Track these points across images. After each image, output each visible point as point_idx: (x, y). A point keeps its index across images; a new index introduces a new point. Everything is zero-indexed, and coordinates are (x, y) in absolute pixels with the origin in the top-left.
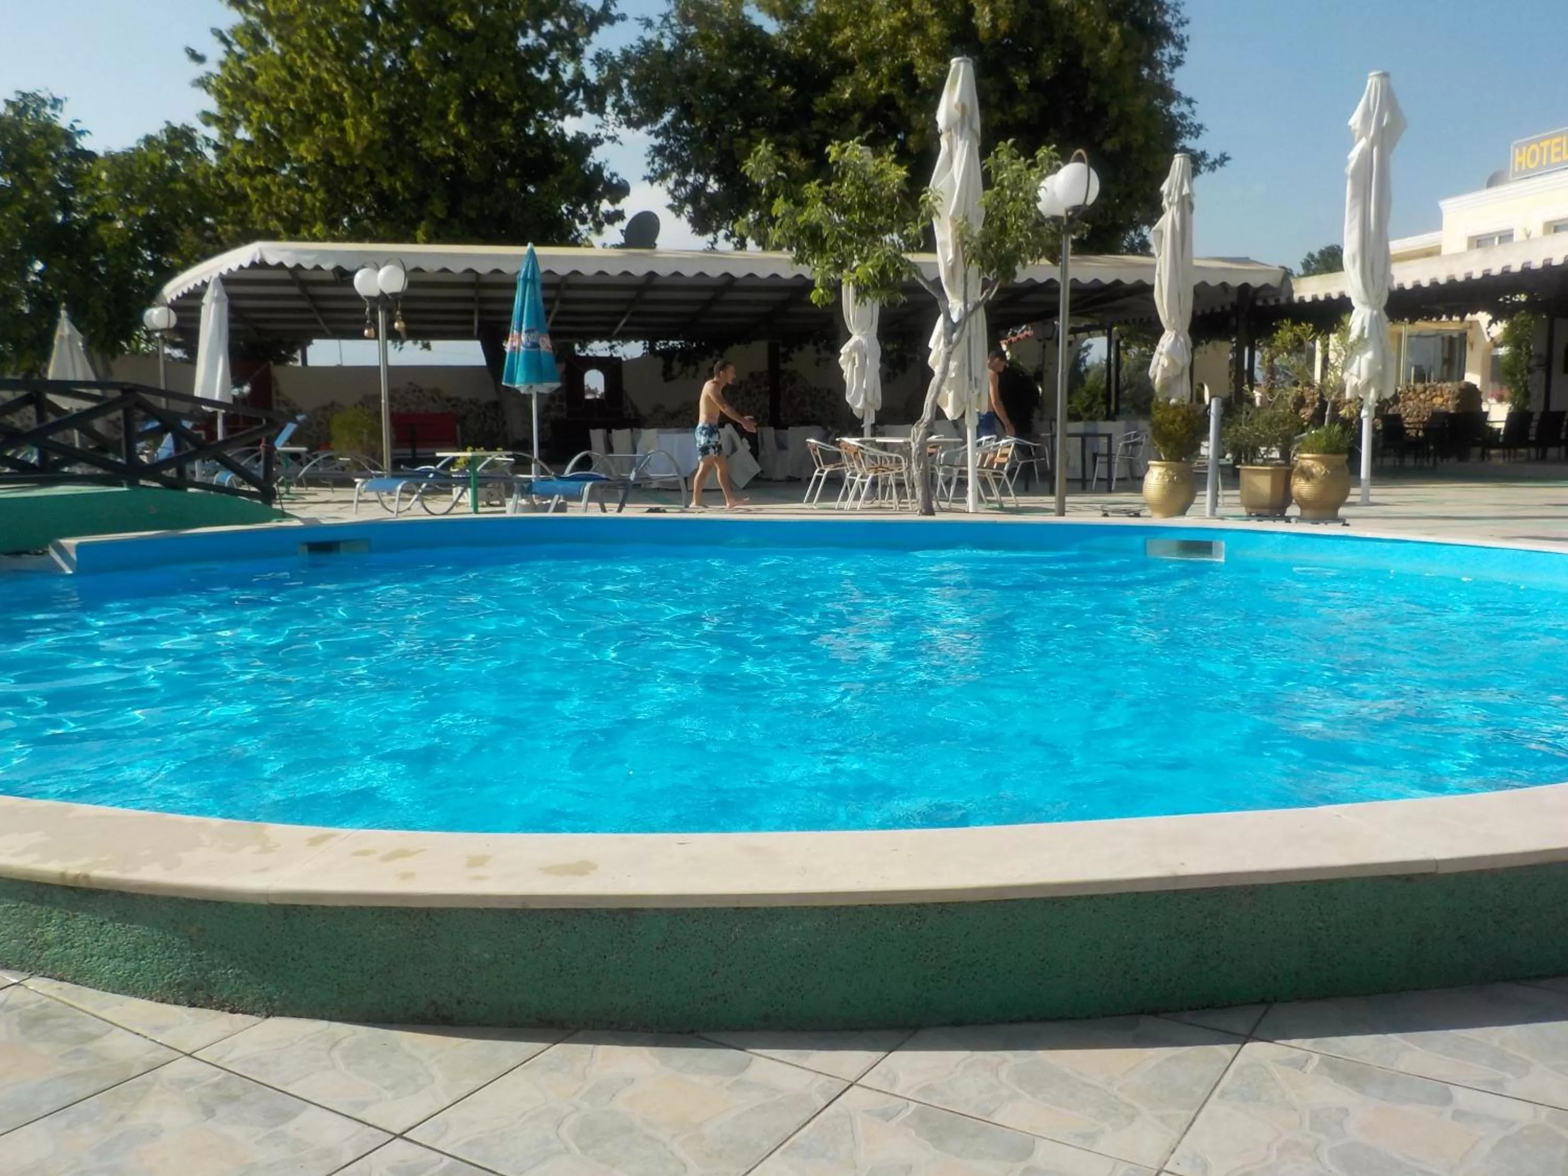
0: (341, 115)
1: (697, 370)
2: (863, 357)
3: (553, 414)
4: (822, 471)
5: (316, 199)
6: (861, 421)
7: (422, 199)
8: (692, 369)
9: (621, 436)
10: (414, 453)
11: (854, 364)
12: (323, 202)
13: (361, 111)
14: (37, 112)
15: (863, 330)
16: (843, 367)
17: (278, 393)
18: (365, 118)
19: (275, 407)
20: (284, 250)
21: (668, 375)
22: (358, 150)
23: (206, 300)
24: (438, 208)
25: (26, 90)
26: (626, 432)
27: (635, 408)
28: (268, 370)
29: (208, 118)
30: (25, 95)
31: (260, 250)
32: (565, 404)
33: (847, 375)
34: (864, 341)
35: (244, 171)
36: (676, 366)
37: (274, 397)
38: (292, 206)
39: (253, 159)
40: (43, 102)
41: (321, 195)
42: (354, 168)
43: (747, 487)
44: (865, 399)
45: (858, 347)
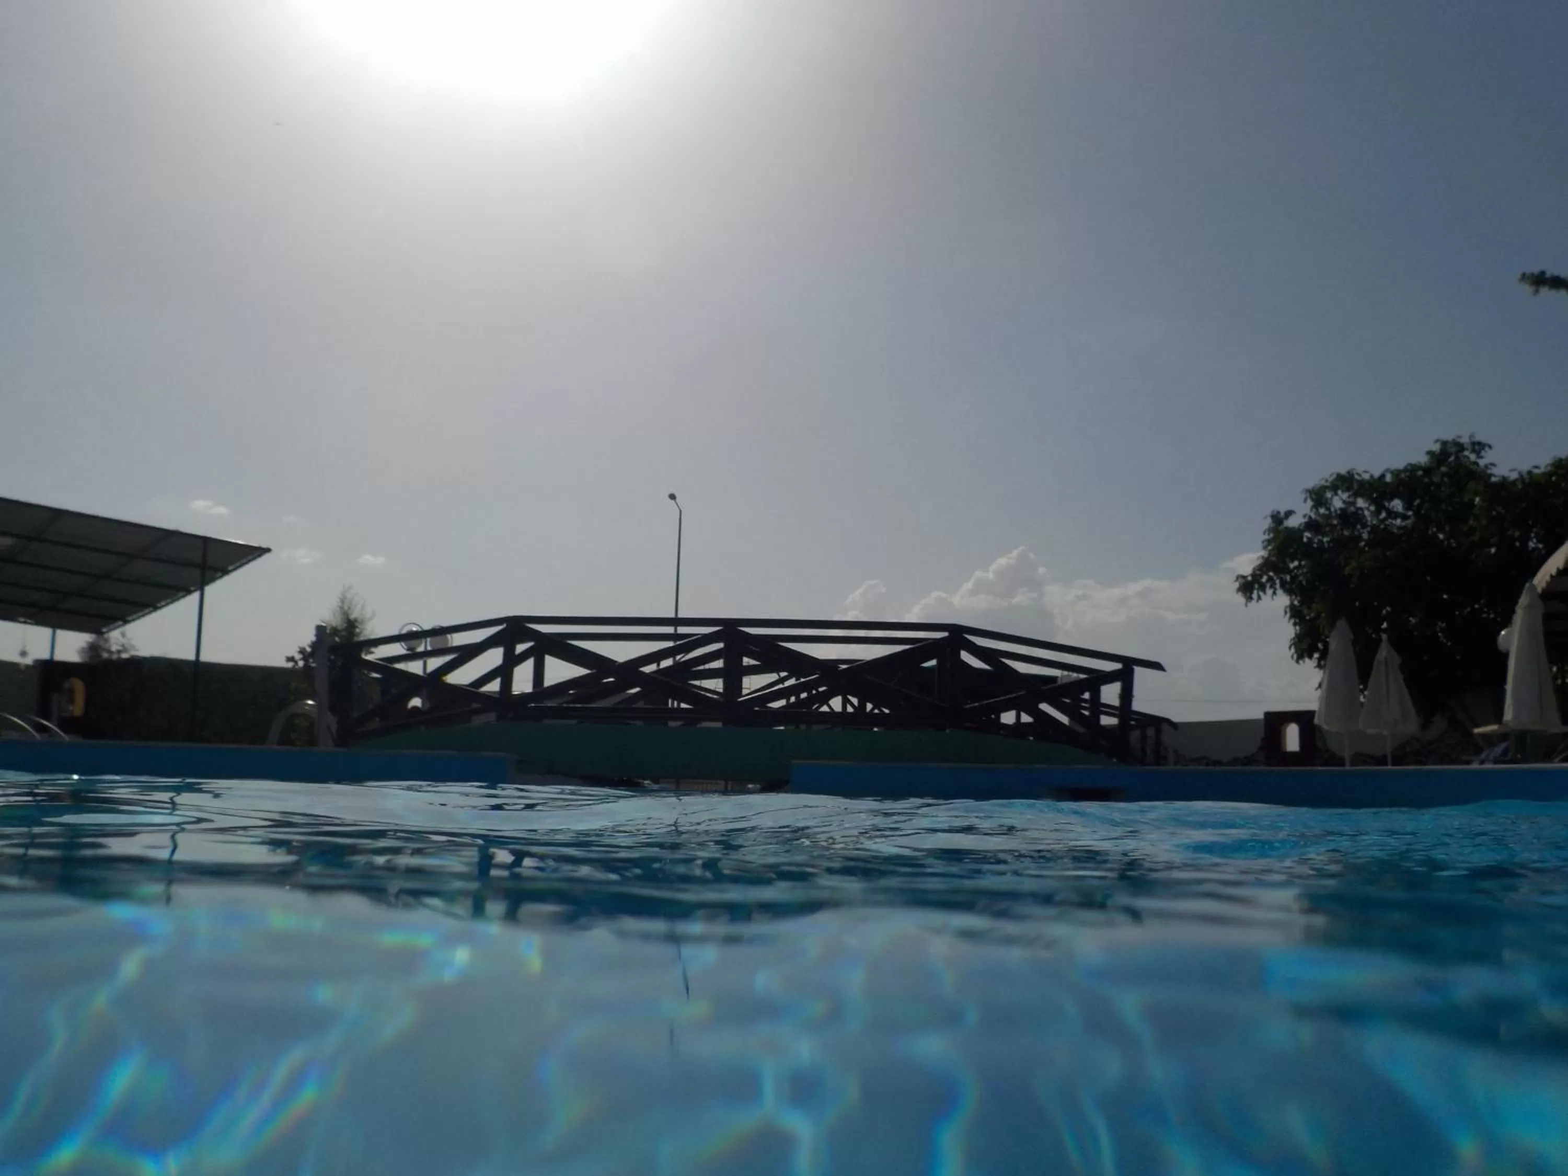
14: (1457, 458)
25: (1449, 436)
30: (1446, 443)
40: (1460, 447)
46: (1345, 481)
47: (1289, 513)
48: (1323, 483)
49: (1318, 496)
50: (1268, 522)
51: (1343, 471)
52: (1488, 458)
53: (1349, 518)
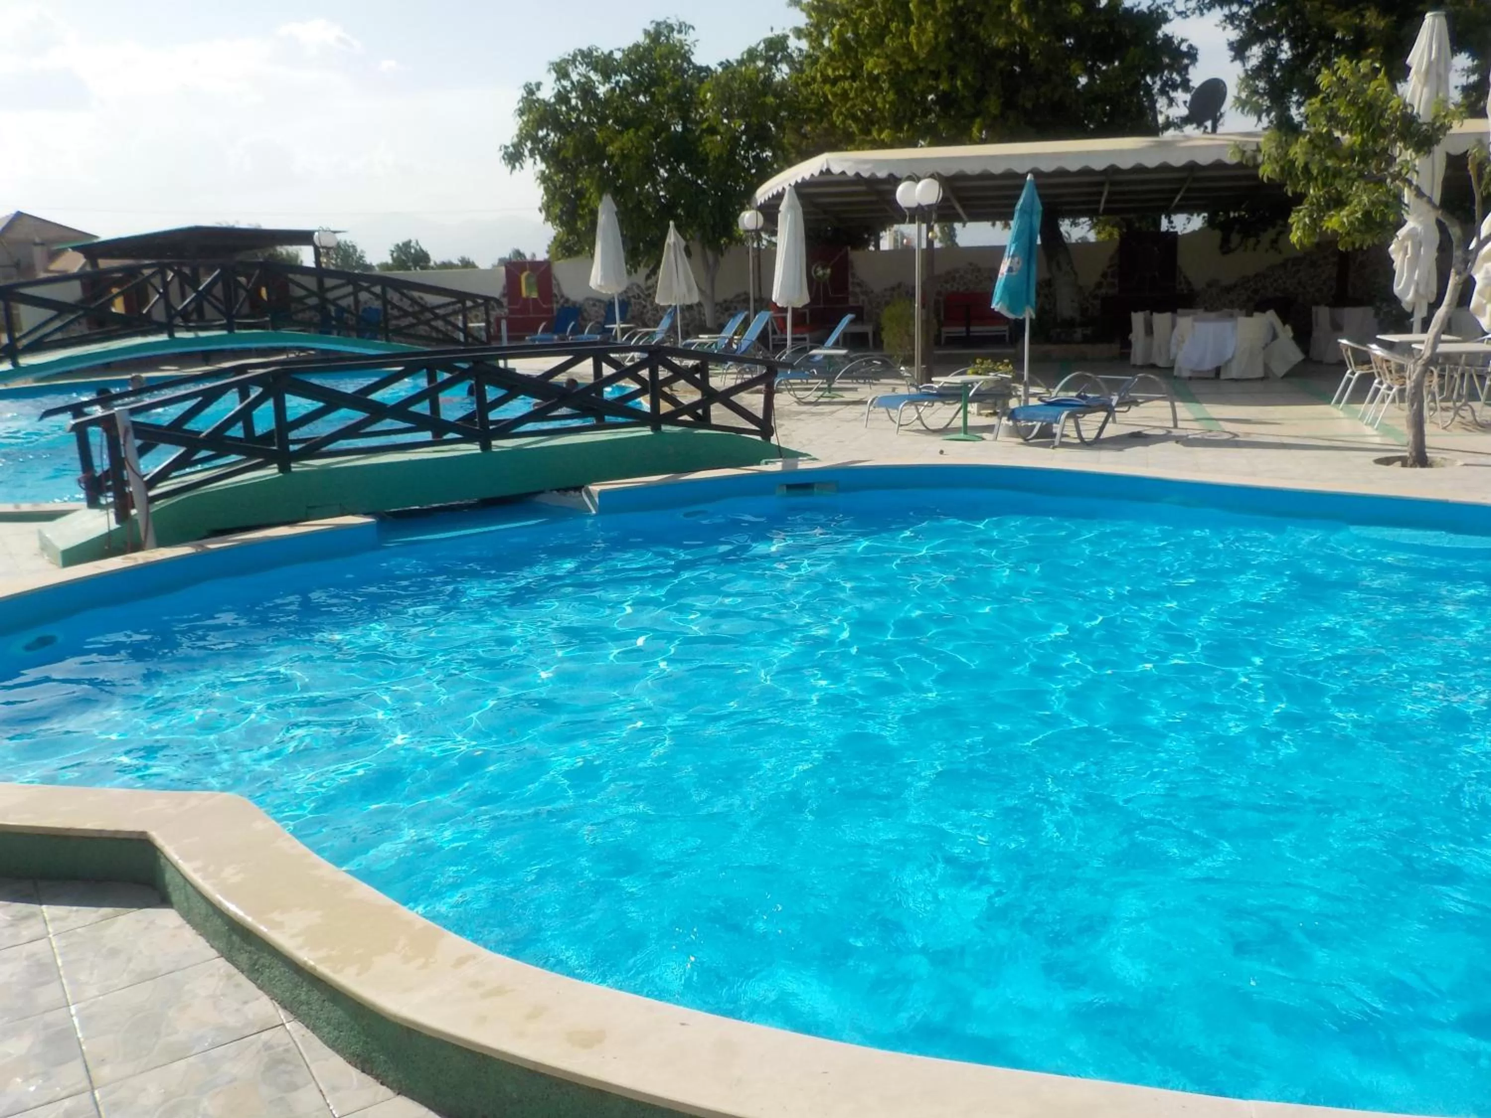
0: (908, 21)
1: (1258, 242)
2: (1417, 245)
3: (1103, 291)
4: (1353, 373)
5: (886, 99)
6: (1411, 315)
7: (980, 95)
8: (1252, 241)
9: (1161, 320)
10: (968, 331)
11: (1406, 253)
12: (892, 103)
13: (926, 17)
14: (668, 38)
15: (1419, 215)
16: (1393, 256)
17: (853, 275)
18: (930, 23)
19: (851, 288)
20: (847, 160)
21: (1225, 247)
22: (922, 55)
23: (783, 207)
24: (993, 105)
25: (660, 19)
26: (1167, 316)
27: (1189, 283)
28: (847, 254)
29: (799, 33)
30: (658, 24)
31: (827, 161)
32: (1116, 281)
33: (1397, 265)
34: (1420, 228)
35: (826, 79)
36: (1235, 238)
37: (850, 280)
38: (866, 107)
39: (834, 70)
40: (671, 28)
41: (891, 96)
42: (920, 70)
43: (1286, 376)
44: (1417, 291)
45: (1412, 234)
46: (587, 57)
47: (539, 85)
48: (567, 57)
49: (561, 70)
50: (522, 93)
51: (585, 48)
52: (689, 38)
53: (586, 90)
